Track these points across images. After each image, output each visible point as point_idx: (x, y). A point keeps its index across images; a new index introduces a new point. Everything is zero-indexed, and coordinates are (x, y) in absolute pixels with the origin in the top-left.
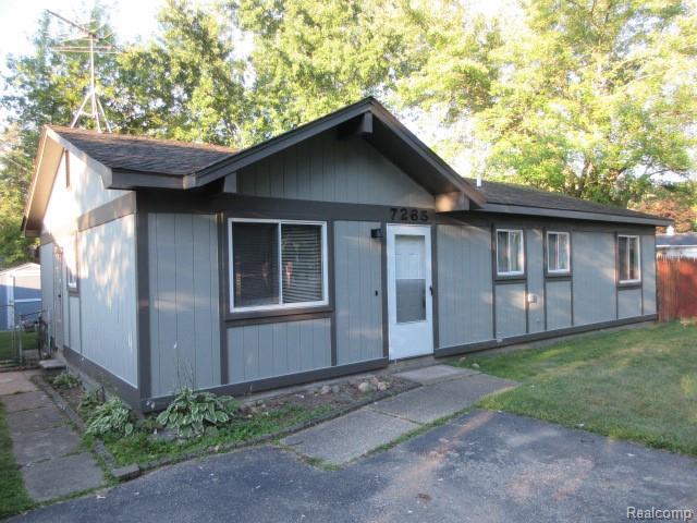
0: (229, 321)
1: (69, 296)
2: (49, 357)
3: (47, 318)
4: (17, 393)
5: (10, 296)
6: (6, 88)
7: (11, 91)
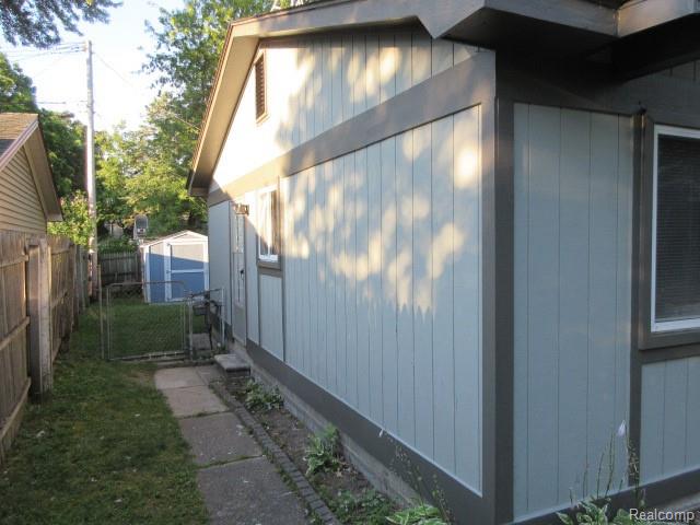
0: (650, 351)
1: (259, 273)
2: (224, 350)
3: (221, 298)
4: (200, 415)
5: (167, 265)
6: (160, 46)
7: (164, 50)
